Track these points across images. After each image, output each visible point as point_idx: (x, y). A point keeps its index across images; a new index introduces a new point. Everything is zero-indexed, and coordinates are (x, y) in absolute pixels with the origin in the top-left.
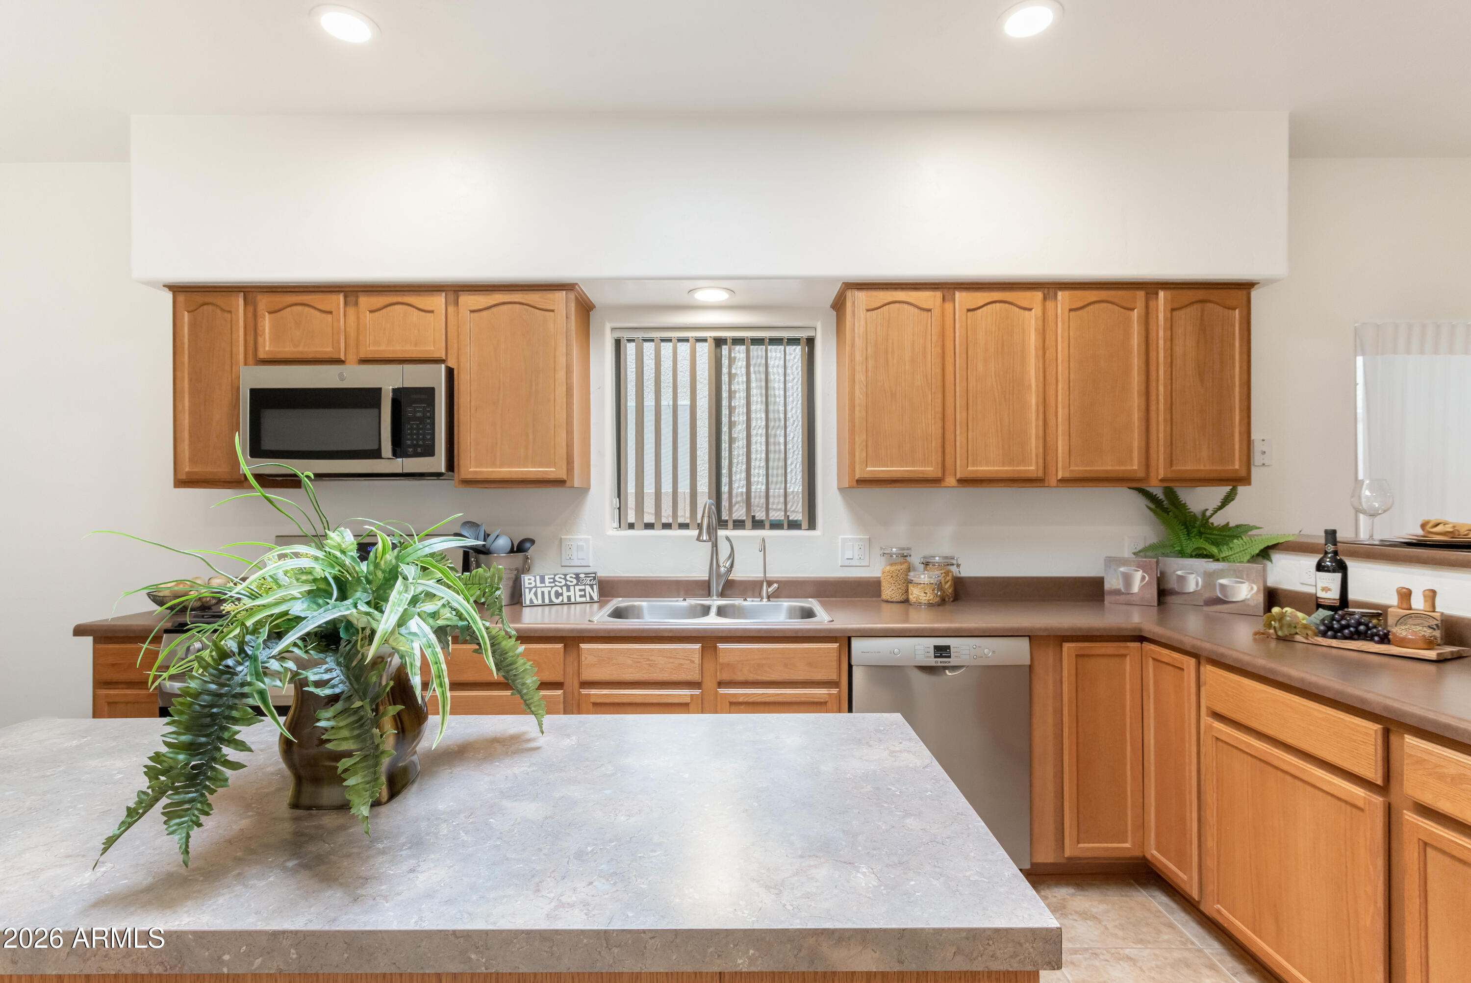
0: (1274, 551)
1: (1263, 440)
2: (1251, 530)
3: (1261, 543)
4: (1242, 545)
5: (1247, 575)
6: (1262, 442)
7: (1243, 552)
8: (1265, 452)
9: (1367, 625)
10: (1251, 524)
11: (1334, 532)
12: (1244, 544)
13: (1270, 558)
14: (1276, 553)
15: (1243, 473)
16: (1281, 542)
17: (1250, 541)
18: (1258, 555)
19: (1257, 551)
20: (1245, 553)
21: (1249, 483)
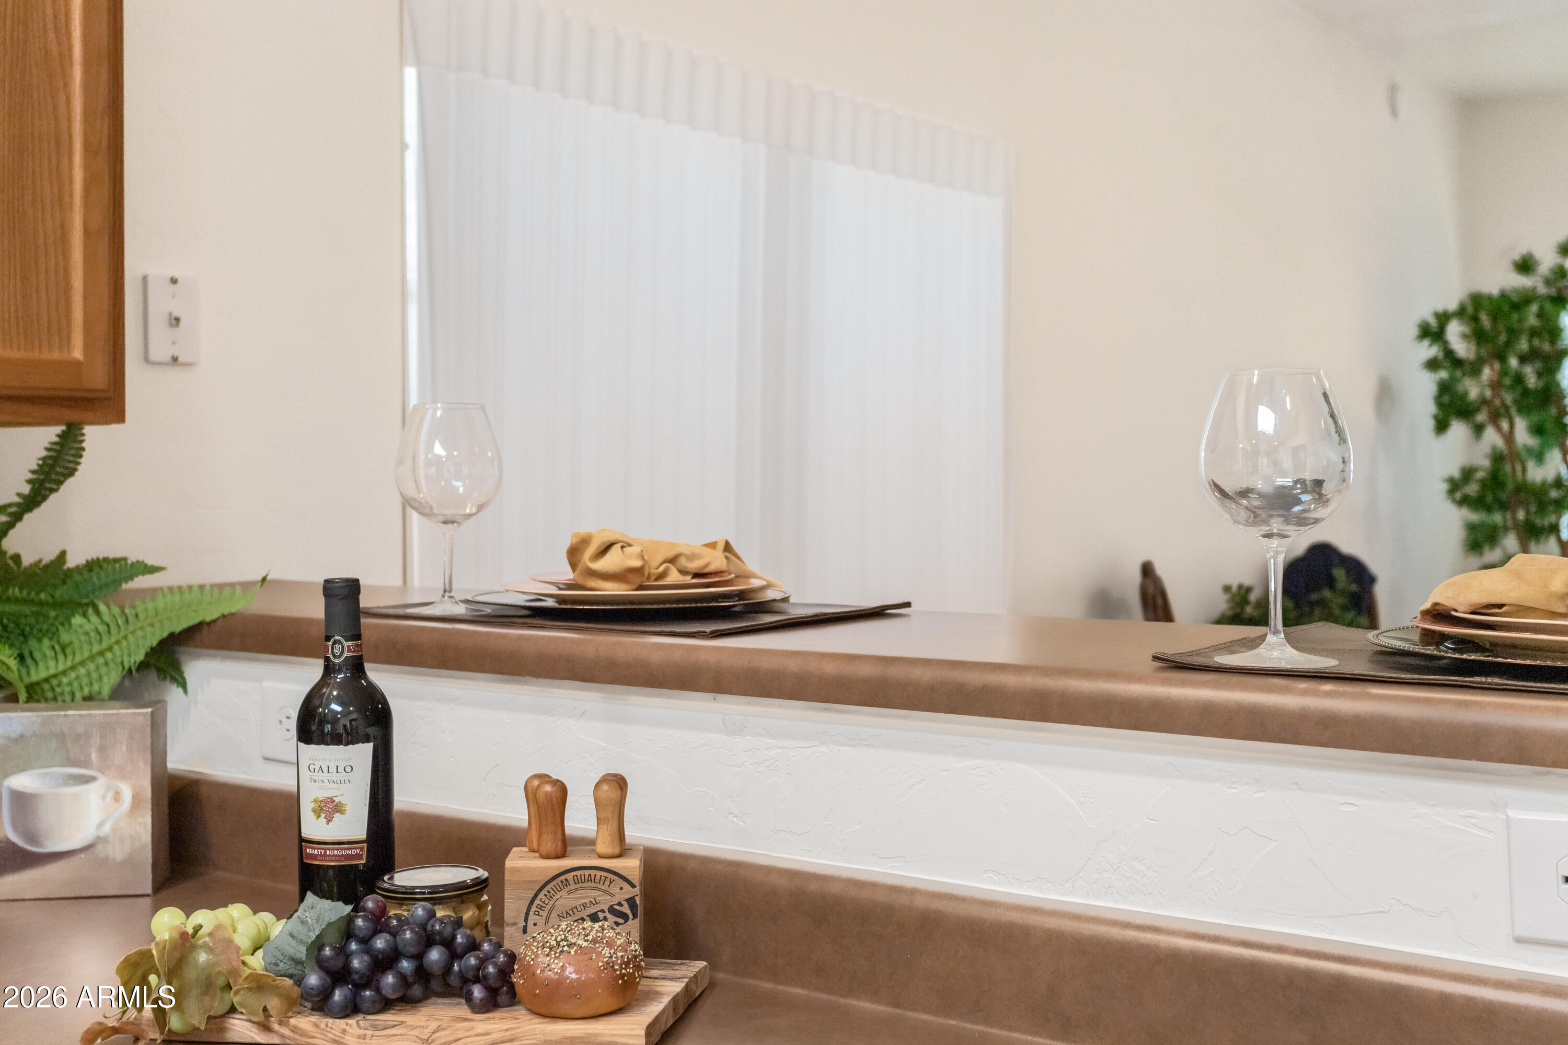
0: (190, 649)
1: (174, 281)
2: (131, 578)
3: (152, 625)
4: (97, 631)
5: (102, 749)
6: (172, 286)
7: (101, 660)
8: (177, 320)
9: (448, 943)
10: (132, 558)
11: (353, 587)
12: (102, 628)
13: (180, 672)
14: (198, 657)
15: (98, 378)
16: (208, 619)
17: (121, 621)
18: (143, 666)
19: (140, 657)
20: (106, 664)
21: (119, 416)
